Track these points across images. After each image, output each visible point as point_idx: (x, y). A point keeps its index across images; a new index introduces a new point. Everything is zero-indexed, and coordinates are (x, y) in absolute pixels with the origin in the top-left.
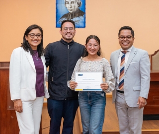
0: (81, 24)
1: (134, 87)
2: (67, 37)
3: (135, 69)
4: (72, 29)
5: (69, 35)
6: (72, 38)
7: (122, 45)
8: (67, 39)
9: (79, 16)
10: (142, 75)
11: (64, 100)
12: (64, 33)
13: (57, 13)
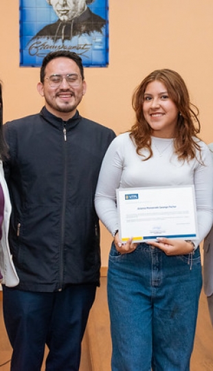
0: (97, 57)
2: (60, 103)
4: (74, 80)
5: (65, 97)
6: (74, 107)
8: (59, 110)
9: (88, 32)
11: (56, 292)
12: (50, 92)
13: (22, 22)
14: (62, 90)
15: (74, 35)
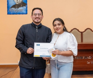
4: (40, 15)
14: (37, 17)
15: (19, 7)
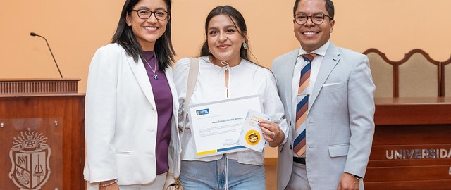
1: (330, 148)
3: (335, 101)
7: (301, 36)
10: (353, 116)
